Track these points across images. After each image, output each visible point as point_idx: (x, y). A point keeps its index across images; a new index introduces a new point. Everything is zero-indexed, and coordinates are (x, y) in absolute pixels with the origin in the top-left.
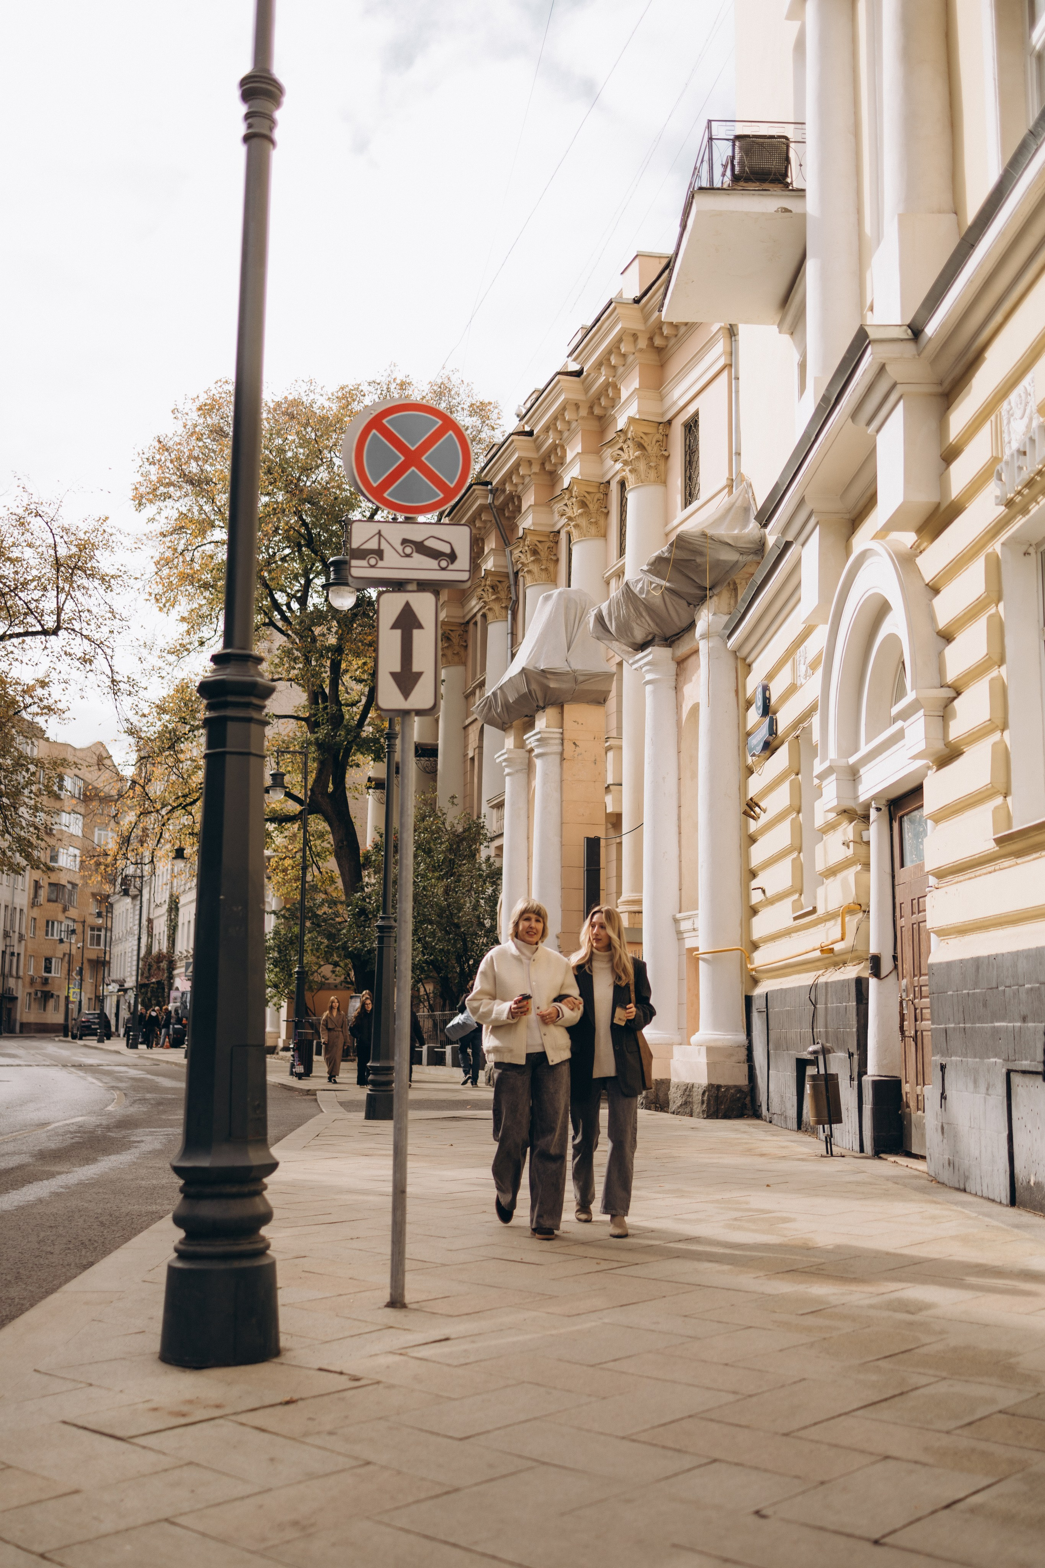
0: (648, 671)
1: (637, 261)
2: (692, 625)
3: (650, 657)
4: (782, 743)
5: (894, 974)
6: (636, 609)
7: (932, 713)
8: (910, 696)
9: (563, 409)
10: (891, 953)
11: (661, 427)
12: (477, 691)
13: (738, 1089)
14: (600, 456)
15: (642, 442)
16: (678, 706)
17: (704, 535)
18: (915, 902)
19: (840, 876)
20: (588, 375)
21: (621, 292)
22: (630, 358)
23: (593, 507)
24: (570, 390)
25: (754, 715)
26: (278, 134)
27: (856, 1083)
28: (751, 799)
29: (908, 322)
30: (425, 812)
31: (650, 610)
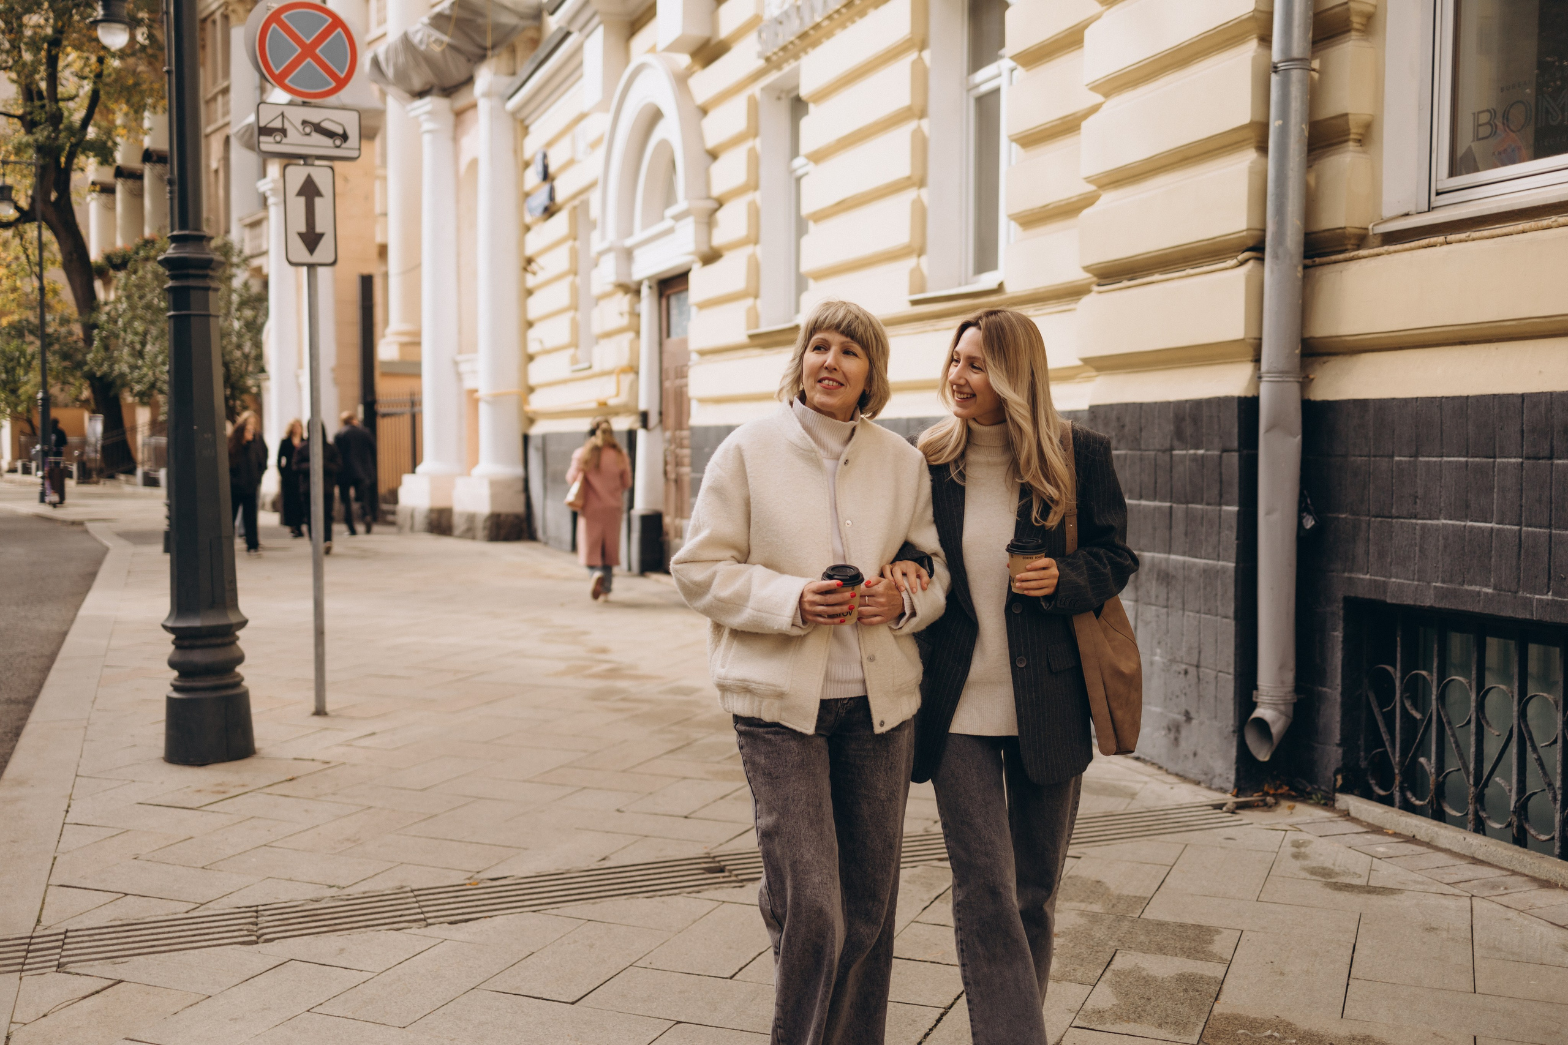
0: (426, 120)
2: (470, 80)
3: (428, 107)
4: (560, 210)
5: (659, 427)
6: (415, 59)
7: (700, 220)
10: (658, 409)
12: (220, 99)
13: (517, 516)
16: (456, 159)
19: (615, 340)
25: (532, 177)
28: (530, 256)
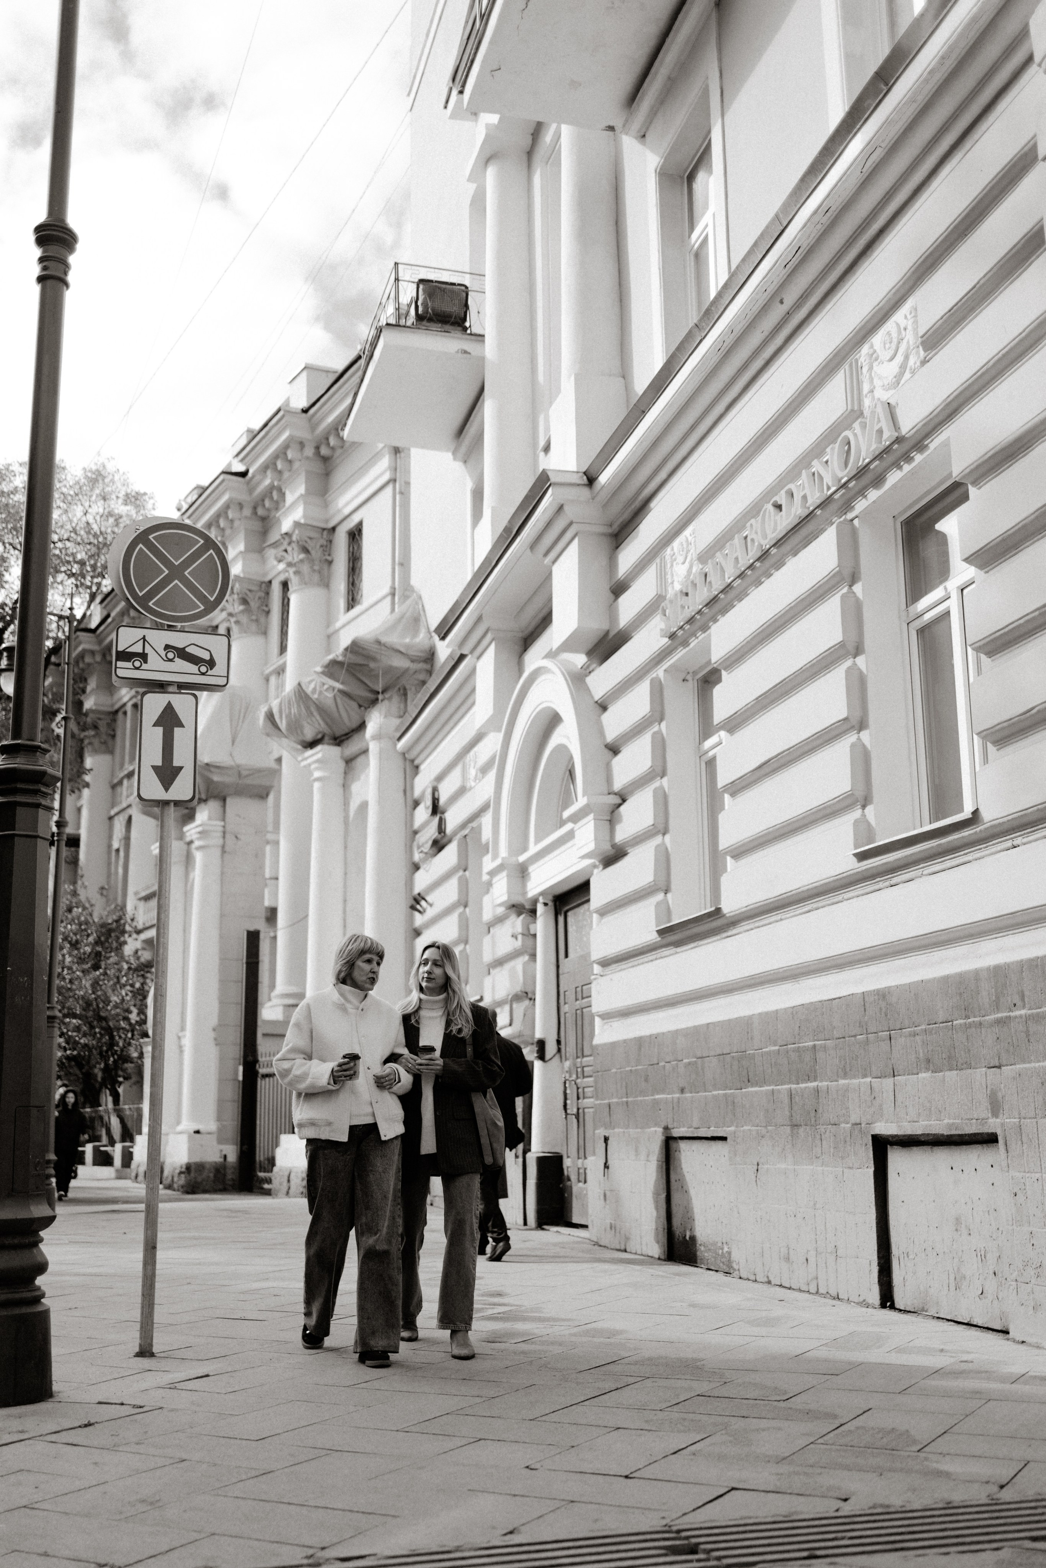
0: (317, 769)
1: (304, 374)
2: (362, 726)
3: (320, 755)
4: (450, 841)
5: (558, 1056)
6: (308, 708)
7: (602, 818)
8: (581, 801)
9: (227, 507)
10: (556, 1037)
11: (325, 533)
12: (125, 782)
14: (263, 557)
15: (307, 546)
16: (346, 803)
17: (378, 642)
18: (579, 989)
19: (508, 966)
20: (253, 477)
21: (287, 401)
22: (296, 465)
23: (254, 604)
24: (234, 490)
25: (422, 814)
26: (71, 278)
27: (520, 1160)
28: (419, 894)
29: (584, 470)
30: (71, 902)
31: (322, 710)
